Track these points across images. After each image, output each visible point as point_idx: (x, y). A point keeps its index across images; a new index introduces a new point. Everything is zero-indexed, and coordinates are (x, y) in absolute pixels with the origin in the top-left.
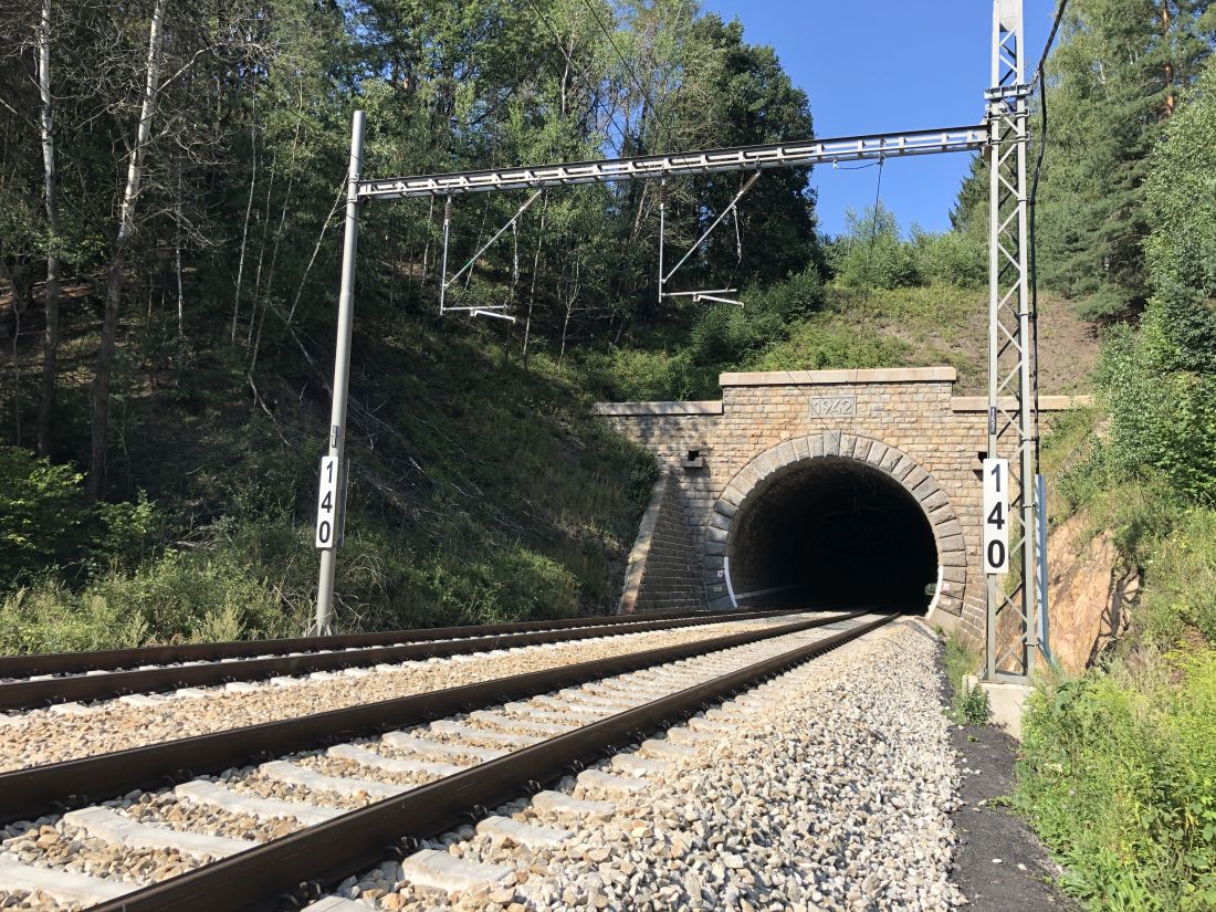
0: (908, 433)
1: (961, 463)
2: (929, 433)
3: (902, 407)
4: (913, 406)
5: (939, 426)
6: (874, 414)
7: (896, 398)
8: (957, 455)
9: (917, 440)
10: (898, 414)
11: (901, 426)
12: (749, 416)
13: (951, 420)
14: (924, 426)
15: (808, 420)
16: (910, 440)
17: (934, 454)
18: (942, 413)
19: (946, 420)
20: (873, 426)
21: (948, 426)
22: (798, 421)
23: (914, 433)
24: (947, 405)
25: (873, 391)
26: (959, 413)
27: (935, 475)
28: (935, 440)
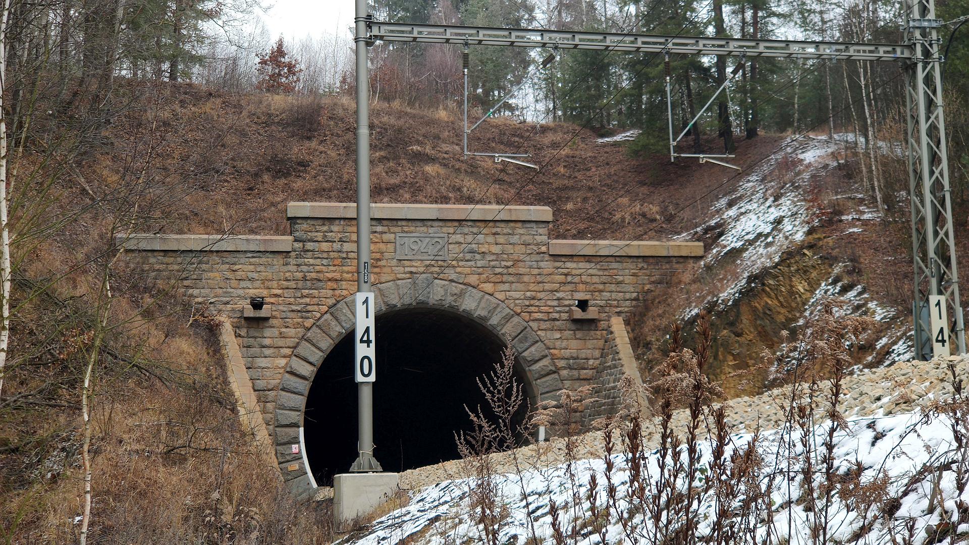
0: (505, 278)
1: (560, 312)
2: (526, 278)
3: (496, 249)
4: (510, 250)
5: (536, 271)
6: (468, 256)
7: (490, 239)
8: (555, 303)
9: (514, 286)
10: (494, 257)
11: (498, 270)
12: (325, 255)
13: (547, 265)
14: (522, 271)
15: (394, 262)
16: (506, 287)
17: (532, 302)
18: (538, 257)
19: (542, 264)
20: (468, 270)
21: (545, 271)
22: (383, 263)
23: (511, 279)
24: (544, 249)
25: (466, 230)
26: (556, 257)
27: (534, 325)
28: (532, 287)
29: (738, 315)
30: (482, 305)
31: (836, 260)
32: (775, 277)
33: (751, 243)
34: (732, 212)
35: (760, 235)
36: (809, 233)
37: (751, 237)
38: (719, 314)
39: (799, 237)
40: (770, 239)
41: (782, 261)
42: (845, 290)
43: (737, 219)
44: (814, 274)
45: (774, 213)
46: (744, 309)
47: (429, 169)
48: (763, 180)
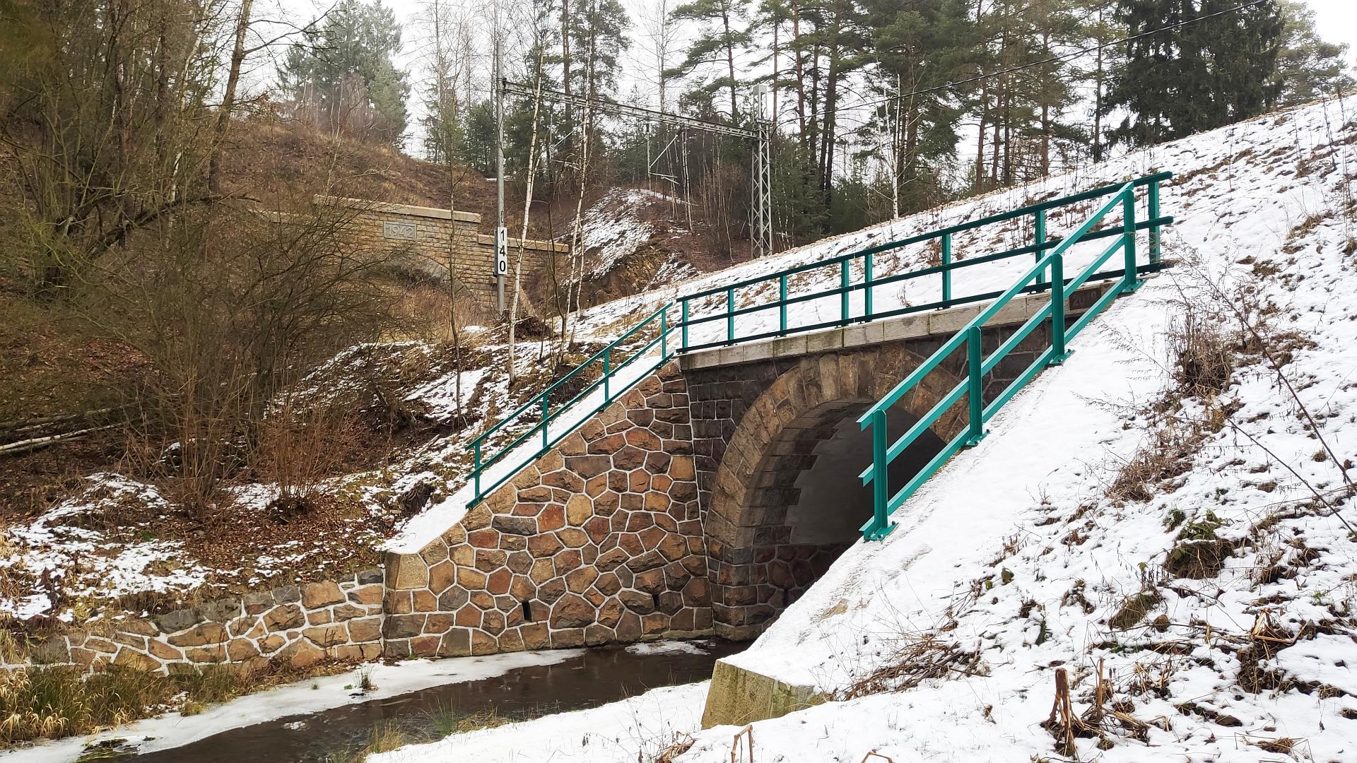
0: (451, 255)
1: (484, 279)
2: (464, 257)
3: (446, 237)
4: (455, 238)
5: (470, 253)
6: (429, 240)
7: (443, 230)
8: (481, 273)
10: (445, 242)
11: (447, 250)
13: (477, 250)
14: (461, 251)
15: (382, 239)
17: (468, 271)
18: (472, 244)
19: (474, 249)
20: (428, 248)
21: (476, 253)
22: (375, 239)
24: (475, 239)
25: (428, 223)
26: (482, 245)
27: (468, 285)
28: (468, 262)
29: (609, 281)
30: (437, 270)
31: (670, 252)
32: (633, 260)
33: (606, 244)
34: (585, 228)
35: (611, 240)
36: (652, 237)
37: (606, 241)
38: (595, 281)
39: (645, 238)
40: (619, 242)
41: (637, 251)
42: (680, 266)
43: (590, 231)
44: (657, 259)
45: (618, 229)
46: (613, 278)
47: (386, 185)
48: (601, 211)
